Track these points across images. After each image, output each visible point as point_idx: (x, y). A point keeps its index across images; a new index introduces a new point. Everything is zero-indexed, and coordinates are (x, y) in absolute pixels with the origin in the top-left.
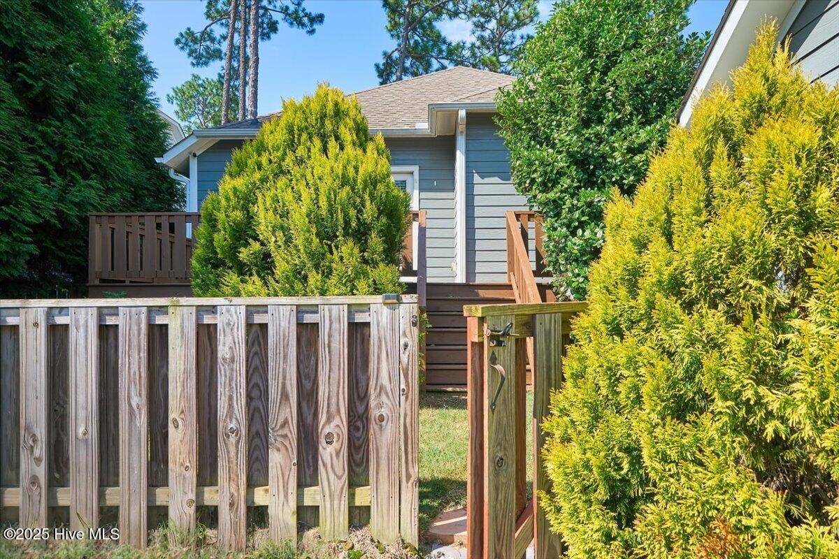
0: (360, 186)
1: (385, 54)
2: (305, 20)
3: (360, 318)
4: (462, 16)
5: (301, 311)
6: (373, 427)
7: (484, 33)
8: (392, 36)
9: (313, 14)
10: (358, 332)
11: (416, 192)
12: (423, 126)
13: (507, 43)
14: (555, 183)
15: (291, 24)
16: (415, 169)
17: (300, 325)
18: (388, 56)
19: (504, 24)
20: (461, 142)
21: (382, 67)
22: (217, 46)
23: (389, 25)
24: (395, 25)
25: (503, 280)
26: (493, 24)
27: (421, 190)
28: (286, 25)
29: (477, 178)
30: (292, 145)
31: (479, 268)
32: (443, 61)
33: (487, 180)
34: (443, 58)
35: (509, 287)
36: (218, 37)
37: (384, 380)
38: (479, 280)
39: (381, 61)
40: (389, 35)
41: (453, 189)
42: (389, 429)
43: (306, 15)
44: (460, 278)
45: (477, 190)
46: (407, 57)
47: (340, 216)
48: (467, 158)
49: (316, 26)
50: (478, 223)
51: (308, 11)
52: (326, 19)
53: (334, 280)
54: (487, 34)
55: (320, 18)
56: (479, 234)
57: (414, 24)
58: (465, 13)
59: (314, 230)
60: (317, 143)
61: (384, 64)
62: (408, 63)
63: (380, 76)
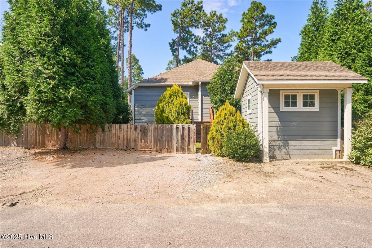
0: (183, 105)
1: (173, 39)
2: (144, 26)
3: (189, 126)
4: (200, 28)
5: (182, 125)
6: (191, 139)
7: (207, 32)
8: (175, 32)
9: (147, 24)
10: (189, 128)
11: (189, 99)
12: (191, 83)
13: (215, 36)
14: (217, 103)
15: (139, 27)
16: (189, 93)
17: (182, 127)
18: (174, 41)
19: (214, 30)
20: (200, 88)
21: (171, 43)
22: (113, 35)
23: (174, 29)
24: (176, 29)
25: (208, 120)
26: (210, 30)
27: (190, 98)
28: (137, 28)
29: (203, 97)
30: (170, 97)
31: (204, 118)
32: (193, 43)
33: (206, 97)
34: (193, 42)
35: (210, 122)
36: (113, 32)
37: (192, 133)
38: (204, 121)
39: (171, 41)
40: (174, 32)
41: (198, 98)
42: (193, 139)
43: (144, 24)
44: (200, 120)
45: (204, 100)
46: (180, 41)
47: (181, 111)
48: (201, 92)
49: (147, 28)
50: (204, 107)
51: (145, 23)
52: (151, 26)
53: (180, 121)
54: (209, 33)
55: (149, 25)
56: (204, 110)
57: (183, 29)
58: (201, 27)
59: (177, 113)
60: (175, 97)
61: (172, 42)
62: (181, 43)
63: (171, 46)
